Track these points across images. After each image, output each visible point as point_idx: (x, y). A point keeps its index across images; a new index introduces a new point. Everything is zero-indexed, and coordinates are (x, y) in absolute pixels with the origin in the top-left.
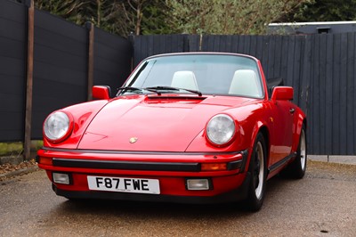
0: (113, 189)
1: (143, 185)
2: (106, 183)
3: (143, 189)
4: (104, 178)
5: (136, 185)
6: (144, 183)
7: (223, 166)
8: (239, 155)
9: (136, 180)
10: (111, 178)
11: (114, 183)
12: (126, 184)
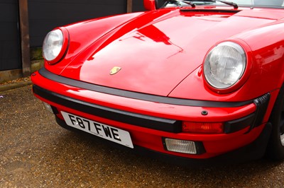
0: (86, 130)
1: (114, 134)
2: (79, 123)
3: (115, 138)
4: (75, 117)
5: (107, 133)
6: (115, 132)
7: (217, 127)
8: (252, 106)
9: (106, 126)
10: (82, 119)
11: (86, 124)
12: (97, 129)
